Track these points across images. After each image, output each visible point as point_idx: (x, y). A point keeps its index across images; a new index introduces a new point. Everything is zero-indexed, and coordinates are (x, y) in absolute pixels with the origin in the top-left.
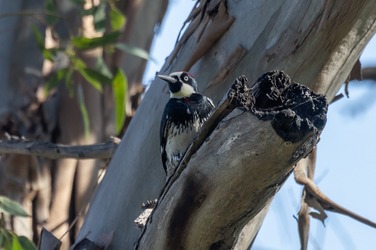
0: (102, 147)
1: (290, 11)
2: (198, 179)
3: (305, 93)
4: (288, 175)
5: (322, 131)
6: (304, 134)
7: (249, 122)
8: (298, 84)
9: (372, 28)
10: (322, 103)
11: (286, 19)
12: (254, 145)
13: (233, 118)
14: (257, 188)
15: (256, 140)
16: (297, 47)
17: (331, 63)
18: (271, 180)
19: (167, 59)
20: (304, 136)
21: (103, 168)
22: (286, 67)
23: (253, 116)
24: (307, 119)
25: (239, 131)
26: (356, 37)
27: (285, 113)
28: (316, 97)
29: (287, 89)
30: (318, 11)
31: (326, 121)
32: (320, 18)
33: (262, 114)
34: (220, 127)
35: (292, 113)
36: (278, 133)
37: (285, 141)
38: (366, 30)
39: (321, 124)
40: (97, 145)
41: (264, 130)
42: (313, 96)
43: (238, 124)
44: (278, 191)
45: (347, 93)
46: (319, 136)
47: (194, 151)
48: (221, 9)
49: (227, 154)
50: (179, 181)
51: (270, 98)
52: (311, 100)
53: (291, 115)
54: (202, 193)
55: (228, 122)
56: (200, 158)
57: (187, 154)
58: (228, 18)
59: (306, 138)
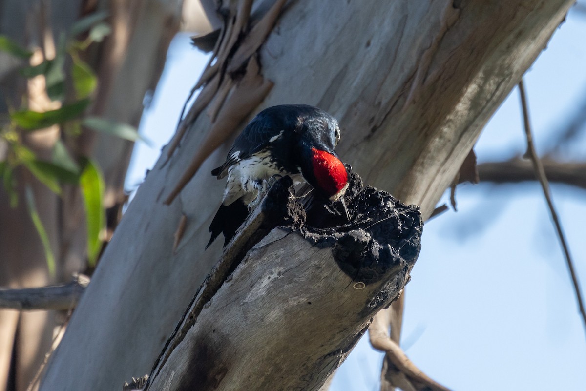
0: (59, 291)
1: (362, 72)
2: (215, 343)
3: (386, 204)
4: (359, 336)
5: (414, 265)
6: (384, 270)
7: (296, 250)
8: (376, 189)
9: (495, 98)
10: (413, 220)
11: (355, 84)
12: (304, 287)
13: (271, 243)
14: (310, 357)
15: (307, 279)
16: (374, 130)
17: (429, 155)
18: (331, 344)
19: (164, 149)
20: (385, 272)
21: (62, 325)
22: (355, 162)
23: (302, 241)
24: (389, 246)
25: (280, 264)
26: (469, 114)
27: (353, 236)
28: (404, 210)
29: (358, 196)
30: (406, 71)
31: (420, 249)
32: (409, 83)
33: (317, 238)
34: (249, 258)
35: (365, 236)
36: (343, 268)
37: (353, 281)
38: (485, 102)
39: (411, 253)
40: (52, 288)
41: (320, 264)
42: (399, 209)
43: (279, 253)
44: (343, 361)
45: (453, 203)
46: (409, 273)
47: (207, 298)
48: (251, 68)
49: (261, 301)
50: (182, 346)
51: (330, 211)
52: (396, 214)
53: (365, 239)
54: (221, 365)
55: (263, 250)
56: (217, 308)
57: (197, 302)
58: (262, 83)
59: (388, 276)
